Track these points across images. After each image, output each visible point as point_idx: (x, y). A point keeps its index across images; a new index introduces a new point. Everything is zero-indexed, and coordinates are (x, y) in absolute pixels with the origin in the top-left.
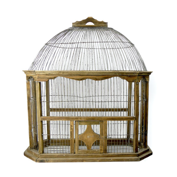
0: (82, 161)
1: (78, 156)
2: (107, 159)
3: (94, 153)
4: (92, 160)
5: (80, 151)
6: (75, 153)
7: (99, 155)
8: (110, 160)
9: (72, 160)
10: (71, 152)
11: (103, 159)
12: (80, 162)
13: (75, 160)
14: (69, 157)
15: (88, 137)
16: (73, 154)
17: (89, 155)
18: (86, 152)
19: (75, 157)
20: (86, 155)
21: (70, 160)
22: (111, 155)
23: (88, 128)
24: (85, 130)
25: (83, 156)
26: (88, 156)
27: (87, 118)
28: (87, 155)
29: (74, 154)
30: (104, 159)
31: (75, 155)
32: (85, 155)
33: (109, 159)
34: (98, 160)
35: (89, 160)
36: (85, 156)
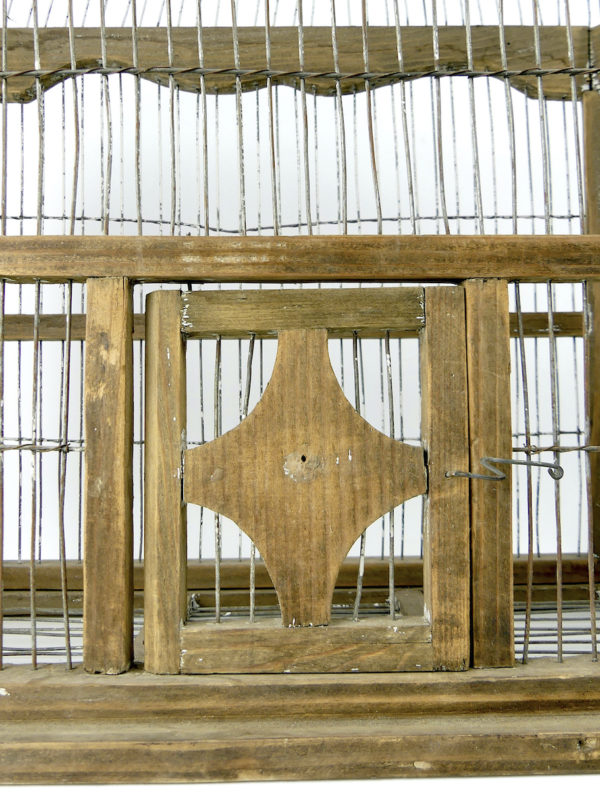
0: (223, 766)
1: (169, 706)
2: (535, 743)
3: (367, 658)
4: (343, 747)
5: (193, 643)
6: (135, 666)
7: (426, 688)
8: (578, 756)
9: (88, 755)
10: (91, 653)
11: (483, 742)
12: (192, 776)
13: (132, 755)
14: (59, 716)
15: (293, 466)
16: (110, 679)
17: (312, 690)
18: (262, 653)
19: (139, 716)
20: (272, 689)
21: (66, 756)
22: (570, 684)
23: (285, 372)
24: (256, 397)
25: (240, 706)
26: (290, 701)
27: (274, 252)
28: (287, 690)
29: (132, 679)
30: (504, 741)
31: (134, 691)
32: (258, 691)
33: (564, 744)
34: (418, 747)
35: (303, 750)
36: (252, 703)
